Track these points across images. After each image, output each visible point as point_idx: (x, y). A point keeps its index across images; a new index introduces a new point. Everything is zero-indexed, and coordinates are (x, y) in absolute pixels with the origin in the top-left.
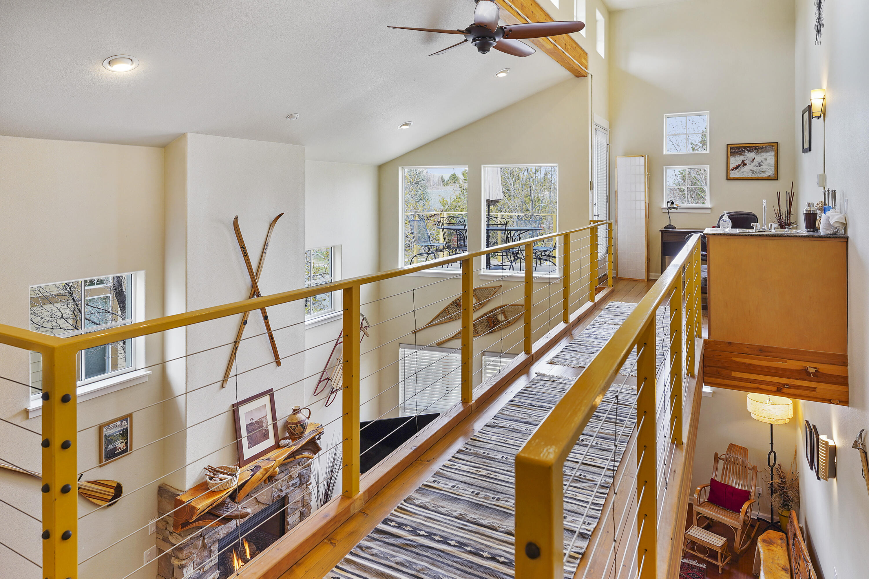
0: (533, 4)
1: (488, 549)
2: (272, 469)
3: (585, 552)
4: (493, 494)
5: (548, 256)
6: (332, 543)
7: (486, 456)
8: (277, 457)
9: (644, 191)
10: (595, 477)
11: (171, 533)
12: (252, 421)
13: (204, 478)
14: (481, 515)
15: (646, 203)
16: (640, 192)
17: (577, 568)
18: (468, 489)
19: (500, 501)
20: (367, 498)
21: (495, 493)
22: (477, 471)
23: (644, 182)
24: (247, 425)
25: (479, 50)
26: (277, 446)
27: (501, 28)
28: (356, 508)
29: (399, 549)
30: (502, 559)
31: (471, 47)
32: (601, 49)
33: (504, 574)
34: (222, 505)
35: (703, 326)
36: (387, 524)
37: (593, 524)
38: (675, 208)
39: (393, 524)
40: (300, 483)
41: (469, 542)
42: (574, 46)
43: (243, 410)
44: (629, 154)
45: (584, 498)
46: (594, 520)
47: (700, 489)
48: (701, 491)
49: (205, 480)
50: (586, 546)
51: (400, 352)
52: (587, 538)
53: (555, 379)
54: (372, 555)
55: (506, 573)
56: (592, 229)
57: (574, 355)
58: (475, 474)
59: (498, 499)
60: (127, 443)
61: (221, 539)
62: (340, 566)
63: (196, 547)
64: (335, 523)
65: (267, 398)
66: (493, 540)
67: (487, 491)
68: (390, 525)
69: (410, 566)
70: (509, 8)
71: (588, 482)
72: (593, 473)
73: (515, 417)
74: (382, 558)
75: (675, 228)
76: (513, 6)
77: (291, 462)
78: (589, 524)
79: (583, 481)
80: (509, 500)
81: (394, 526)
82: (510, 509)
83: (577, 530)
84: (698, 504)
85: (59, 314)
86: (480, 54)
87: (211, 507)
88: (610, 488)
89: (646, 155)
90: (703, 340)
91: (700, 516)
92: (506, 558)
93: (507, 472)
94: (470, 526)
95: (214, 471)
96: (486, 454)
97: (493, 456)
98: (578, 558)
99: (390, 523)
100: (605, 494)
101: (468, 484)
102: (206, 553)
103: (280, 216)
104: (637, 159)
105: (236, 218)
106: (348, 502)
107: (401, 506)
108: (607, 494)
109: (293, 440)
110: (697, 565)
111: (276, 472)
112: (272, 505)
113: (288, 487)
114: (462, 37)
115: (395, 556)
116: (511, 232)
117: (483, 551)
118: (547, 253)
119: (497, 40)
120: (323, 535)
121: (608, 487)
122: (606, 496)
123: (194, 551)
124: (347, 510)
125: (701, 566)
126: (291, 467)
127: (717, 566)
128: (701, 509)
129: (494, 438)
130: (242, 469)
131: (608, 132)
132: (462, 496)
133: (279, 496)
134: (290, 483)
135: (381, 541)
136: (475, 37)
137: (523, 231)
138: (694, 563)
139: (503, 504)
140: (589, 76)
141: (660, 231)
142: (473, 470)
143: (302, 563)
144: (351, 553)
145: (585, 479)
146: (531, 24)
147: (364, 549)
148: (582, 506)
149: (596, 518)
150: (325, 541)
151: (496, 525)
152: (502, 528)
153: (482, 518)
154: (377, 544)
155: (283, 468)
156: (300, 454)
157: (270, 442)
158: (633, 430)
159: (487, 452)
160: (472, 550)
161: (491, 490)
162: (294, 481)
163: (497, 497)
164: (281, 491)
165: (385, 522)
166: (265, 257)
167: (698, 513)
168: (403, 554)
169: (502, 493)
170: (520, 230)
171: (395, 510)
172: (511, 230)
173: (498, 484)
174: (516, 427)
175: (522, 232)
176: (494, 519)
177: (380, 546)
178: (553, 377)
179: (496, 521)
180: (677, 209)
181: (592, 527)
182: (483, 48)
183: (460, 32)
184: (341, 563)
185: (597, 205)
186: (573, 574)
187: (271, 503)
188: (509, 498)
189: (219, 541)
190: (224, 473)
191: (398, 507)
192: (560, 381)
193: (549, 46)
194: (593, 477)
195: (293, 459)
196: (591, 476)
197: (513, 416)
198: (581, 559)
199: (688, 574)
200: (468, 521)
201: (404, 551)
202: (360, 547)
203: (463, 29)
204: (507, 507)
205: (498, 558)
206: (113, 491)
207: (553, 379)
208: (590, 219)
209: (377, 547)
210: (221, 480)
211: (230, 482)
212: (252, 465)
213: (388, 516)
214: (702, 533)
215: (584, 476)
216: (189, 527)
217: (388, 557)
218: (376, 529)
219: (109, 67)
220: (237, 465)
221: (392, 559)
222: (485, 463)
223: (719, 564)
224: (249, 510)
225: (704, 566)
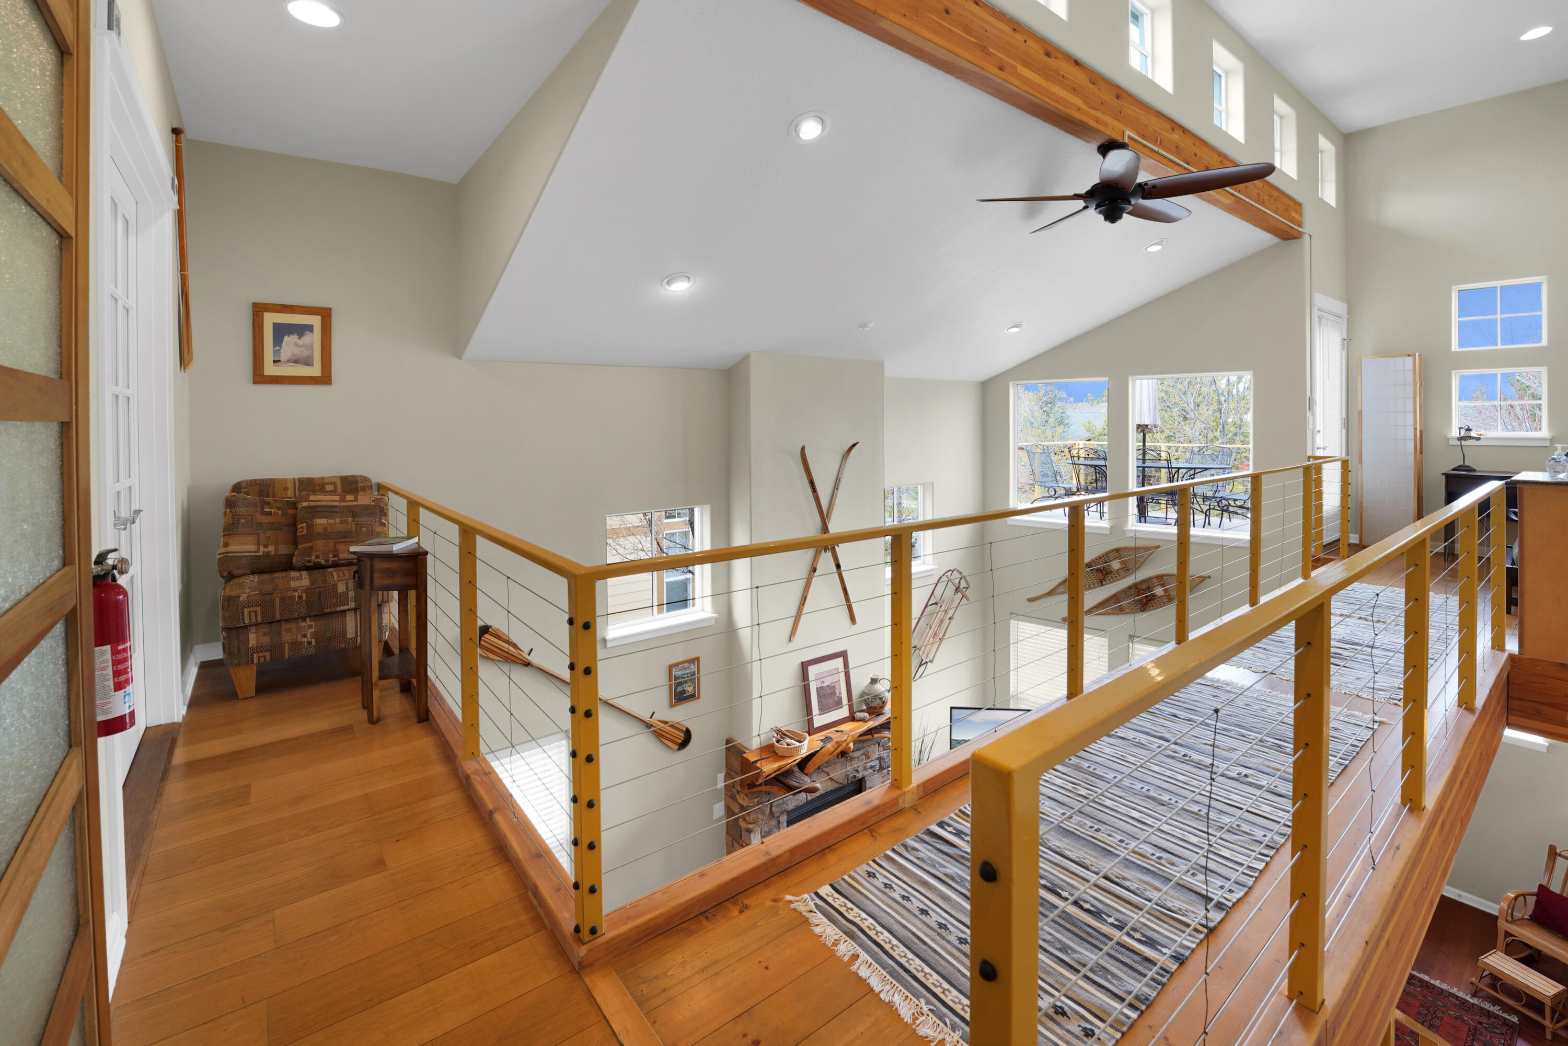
0: (1196, 143)
1: (1069, 888)
2: (845, 744)
3: (1215, 927)
4: (1091, 822)
5: (1241, 507)
6: (873, 836)
7: (1090, 772)
8: (851, 731)
9: (1412, 410)
10: (1255, 830)
11: (738, 792)
12: (823, 685)
13: (771, 739)
14: (1069, 845)
15: (1415, 429)
16: (1405, 412)
17: (1198, 945)
18: (1057, 808)
19: (1099, 833)
20: (921, 793)
21: (1095, 821)
22: (1074, 788)
23: (1412, 395)
24: (817, 688)
25: (1106, 219)
26: (852, 718)
27: (1140, 185)
28: (907, 801)
29: (952, 860)
30: (1087, 906)
31: (1094, 217)
32: (1329, 193)
33: (1086, 924)
34: (789, 773)
35: (1508, 632)
36: (943, 828)
37: (1237, 893)
38: (1473, 438)
39: (950, 829)
40: (880, 766)
41: (1046, 874)
42: (1275, 194)
43: (813, 670)
44: (1383, 353)
45: (1231, 854)
46: (1240, 887)
47: (1513, 896)
48: (1516, 900)
49: (771, 742)
50: (1219, 919)
51: (1011, 625)
52: (1224, 910)
53: (1219, 685)
54: (918, 858)
55: (1089, 923)
56: (1307, 469)
57: (1258, 654)
58: (1071, 791)
59: (1098, 830)
60: (694, 687)
61: (790, 811)
62: (879, 861)
63: (763, 813)
64: (879, 813)
65: (841, 660)
66: (1080, 880)
67: (1083, 816)
68: (946, 830)
69: (962, 883)
70: (1155, 155)
71: (1242, 834)
72: (1253, 823)
73: (1145, 727)
74: (928, 865)
75: (1474, 470)
76: (1161, 151)
77: (869, 740)
78: (1231, 891)
79: (1234, 831)
80: (1114, 834)
81: (950, 832)
82: (1112, 847)
83: (1216, 898)
84: (1509, 919)
85: (640, 547)
86: (1108, 224)
87: (777, 773)
88: (1277, 849)
89: (1417, 354)
90: (1506, 655)
91: (1513, 940)
92: (1093, 906)
93: (1117, 798)
94: (1051, 855)
95: (782, 734)
96: (1091, 769)
97: (1102, 774)
98: (1201, 932)
99: (946, 827)
100: (1267, 856)
101: (1059, 802)
102: (774, 822)
103: (854, 445)
104: (1400, 360)
105: (803, 448)
106: (898, 793)
107: (964, 810)
108: (1271, 858)
109: (870, 714)
110: (1500, 1013)
111: (850, 748)
112: (847, 785)
113: (865, 769)
114: (1081, 204)
115: (945, 867)
116: (1178, 471)
117: (1063, 890)
118: (1238, 503)
119: (1133, 202)
120: (863, 824)
121: (1274, 848)
122: (1268, 859)
123: (761, 817)
124: (895, 802)
125: (1508, 1017)
126: (869, 746)
127: (1543, 1027)
128: (1514, 929)
129: (1107, 750)
130: (811, 737)
131: (1346, 320)
132: (1048, 816)
133: (855, 777)
134: (869, 765)
135: (931, 845)
136: (1099, 201)
137: (1199, 470)
138: (1495, 1009)
139: (1103, 837)
140: (1307, 238)
141: (1443, 474)
142: (1070, 786)
143: (835, 849)
144: (894, 850)
145: (1237, 830)
146: (1196, 173)
147: (909, 849)
148: (1225, 865)
149: (1244, 886)
150: (866, 831)
151: (1088, 862)
152: (1096, 867)
153: (1069, 848)
154: (925, 848)
155: (860, 746)
156: (879, 732)
157: (844, 712)
158: (1338, 776)
159: (1093, 767)
160: (1048, 884)
161: (1089, 816)
162: (873, 764)
163: (1096, 827)
164: (858, 771)
165: (941, 825)
166: (837, 494)
167: (1508, 934)
168: (956, 866)
169: (1105, 823)
170: (1195, 469)
171: (956, 814)
172: (1179, 469)
173: (1102, 811)
174: (1144, 742)
175: (1197, 471)
176: (1086, 853)
177: (929, 851)
178: (1218, 681)
179: (1089, 857)
180: (1478, 439)
181: (1234, 897)
182: (1112, 216)
183: (1077, 197)
184: (879, 858)
185: (1322, 432)
186: (1190, 951)
187: (845, 783)
188: (1114, 832)
189: (789, 813)
190: (792, 738)
191: (960, 811)
192: (1228, 689)
193: (1227, 201)
194: (1253, 829)
195: (870, 736)
196: (1249, 828)
197: (1142, 726)
198: (1207, 936)
199: (1480, 1023)
200: (1049, 848)
201: (957, 864)
202: (905, 846)
203: (1083, 190)
204: (1108, 842)
205: (1081, 903)
206: (682, 735)
207: (1216, 685)
208: (1309, 453)
209: (925, 851)
210: (788, 745)
211: (798, 749)
212: (822, 735)
213: (946, 819)
214: (1512, 965)
215: (1238, 825)
216: (755, 790)
217: (937, 866)
218: (928, 830)
219: (668, 287)
220: (806, 732)
221: (941, 869)
222: (1088, 780)
223: (1547, 1022)
224: (818, 785)
225: (1515, 1019)
